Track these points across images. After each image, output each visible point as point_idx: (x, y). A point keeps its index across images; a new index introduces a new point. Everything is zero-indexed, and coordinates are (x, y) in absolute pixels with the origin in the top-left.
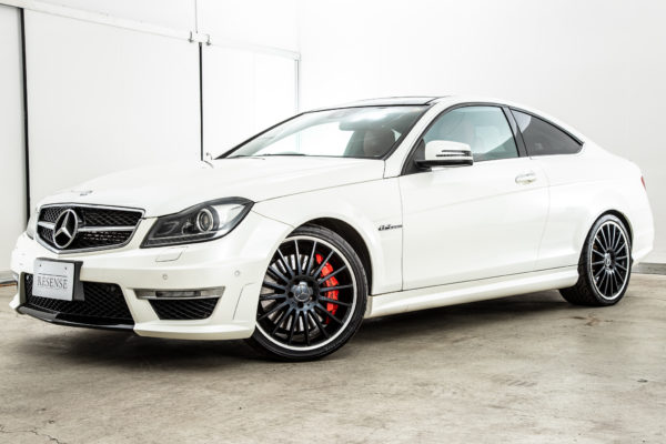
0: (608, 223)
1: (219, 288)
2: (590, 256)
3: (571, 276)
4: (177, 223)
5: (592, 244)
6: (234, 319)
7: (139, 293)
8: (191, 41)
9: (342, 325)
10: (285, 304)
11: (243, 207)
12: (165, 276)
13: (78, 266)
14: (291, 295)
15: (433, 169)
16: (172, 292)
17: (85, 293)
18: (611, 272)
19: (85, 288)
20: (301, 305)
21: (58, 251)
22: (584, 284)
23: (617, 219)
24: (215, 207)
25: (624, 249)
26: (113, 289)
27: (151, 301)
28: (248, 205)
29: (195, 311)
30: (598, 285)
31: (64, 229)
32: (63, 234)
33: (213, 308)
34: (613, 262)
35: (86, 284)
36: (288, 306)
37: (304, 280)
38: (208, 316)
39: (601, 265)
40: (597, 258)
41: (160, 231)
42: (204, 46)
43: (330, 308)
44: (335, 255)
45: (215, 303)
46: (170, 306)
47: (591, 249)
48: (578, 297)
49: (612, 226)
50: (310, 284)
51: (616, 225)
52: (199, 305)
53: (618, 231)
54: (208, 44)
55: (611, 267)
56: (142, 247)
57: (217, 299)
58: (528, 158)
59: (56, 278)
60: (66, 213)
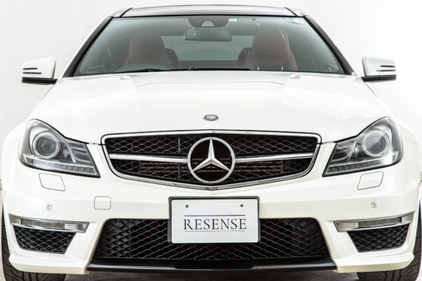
1: (411, 213)
12: (373, 205)
27: (350, 233)
31: (212, 160)
32: (211, 167)
33: (406, 234)
41: (336, 157)
45: (407, 230)
52: (397, 233)
56: (324, 175)
59: (225, 219)
60: (209, 141)
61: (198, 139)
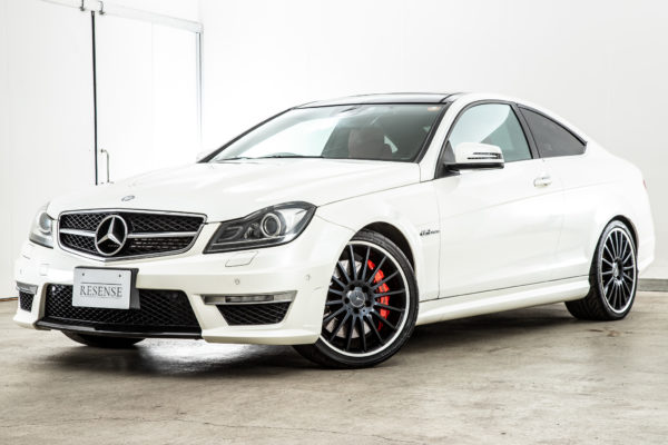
0: (616, 230)
1: (291, 292)
2: (600, 266)
3: (581, 287)
4: (241, 228)
5: (601, 253)
6: (303, 325)
7: (207, 299)
8: (82, 9)
9: (396, 331)
10: (341, 310)
11: (305, 212)
12: (237, 281)
13: (134, 272)
14: (347, 301)
15: (461, 172)
16: (240, 296)
17: (141, 302)
18: (619, 283)
19: (141, 296)
20: (356, 311)
21: (104, 259)
22: (594, 296)
23: (624, 226)
24: (280, 211)
25: (630, 259)
26: (175, 296)
27: (220, 307)
28: (310, 209)
29: (267, 316)
30: (608, 296)
31: (110, 236)
32: (109, 241)
33: (285, 312)
34: (620, 273)
35: (142, 291)
36: (345, 312)
37: (359, 285)
38: (280, 320)
39: (611, 276)
40: (606, 267)
41: (222, 237)
42: (97, 15)
43: (383, 314)
44: (388, 260)
45: (287, 307)
46: (239, 311)
47: (601, 259)
48: (586, 311)
49: (619, 233)
50: (365, 289)
51: (623, 232)
52: (270, 310)
53: (625, 239)
54: (102, 13)
55: (619, 278)
56: (205, 252)
57: (288, 304)
58: (540, 160)
59: (107, 286)
60: (111, 219)
61: (104, 216)
